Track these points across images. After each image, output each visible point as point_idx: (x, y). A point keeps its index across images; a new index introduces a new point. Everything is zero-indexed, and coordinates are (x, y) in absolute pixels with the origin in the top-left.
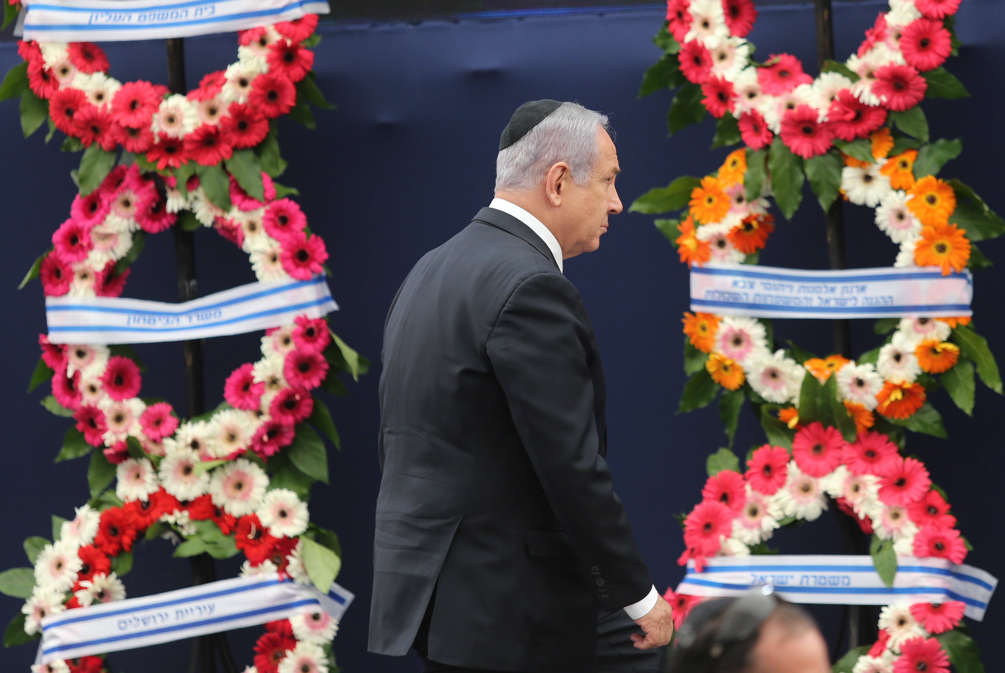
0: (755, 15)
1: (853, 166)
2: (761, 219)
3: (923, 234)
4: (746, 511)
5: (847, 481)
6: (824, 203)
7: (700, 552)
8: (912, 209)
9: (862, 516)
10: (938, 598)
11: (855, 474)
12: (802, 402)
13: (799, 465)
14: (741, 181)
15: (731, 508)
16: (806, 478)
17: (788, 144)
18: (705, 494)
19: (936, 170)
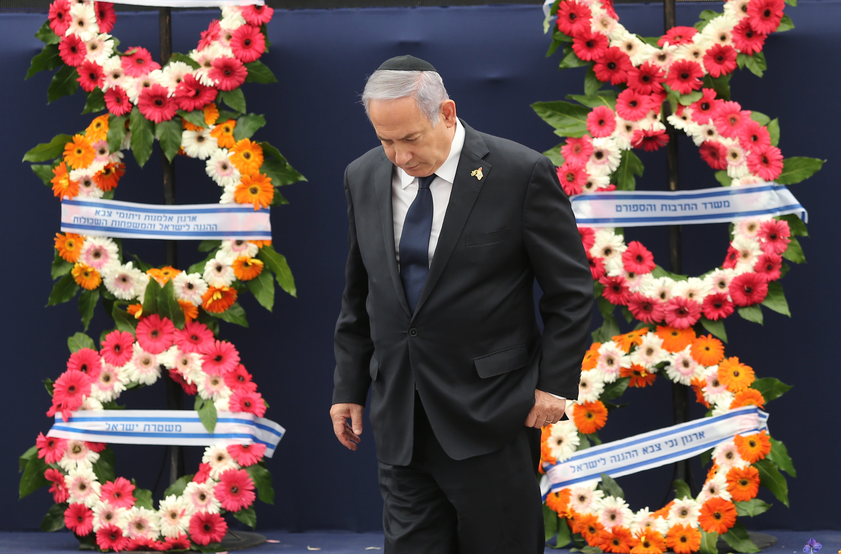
0: (116, 18)
1: (190, 130)
2: (117, 166)
3: (242, 180)
4: (101, 378)
5: (178, 357)
6: (169, 157)
7: (66, 407)
8: (233, 162)
9: (189, 382)
10: (247, 441)
11: (184, 352)
12: (146, 300)
13: (141, 345)
14: (104, 138)
15: (89, 375)
16: (147, 354)
17: (144, 112)
18: (69, 365)
19: (251, 134)
